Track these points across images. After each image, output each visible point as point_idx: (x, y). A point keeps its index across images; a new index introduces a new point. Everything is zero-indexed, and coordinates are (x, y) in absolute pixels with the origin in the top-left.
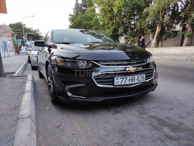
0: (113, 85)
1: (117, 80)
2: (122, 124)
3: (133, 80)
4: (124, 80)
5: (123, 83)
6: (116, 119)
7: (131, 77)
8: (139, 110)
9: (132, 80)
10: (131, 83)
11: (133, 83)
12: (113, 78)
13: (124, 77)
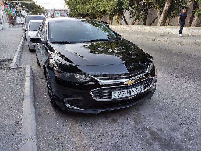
0: (111, 98)
1: (115, 94)
2: (117, 138)
3: (131, 92)
4: (122, 93)
5: (120, 96)
6: (113, 130)
7: (129, 90)
8: (134, 118)
9: (129, 93)
10: (128, 95)
11: (130, 95)
12: (111, 92)
13: (122, 91)
